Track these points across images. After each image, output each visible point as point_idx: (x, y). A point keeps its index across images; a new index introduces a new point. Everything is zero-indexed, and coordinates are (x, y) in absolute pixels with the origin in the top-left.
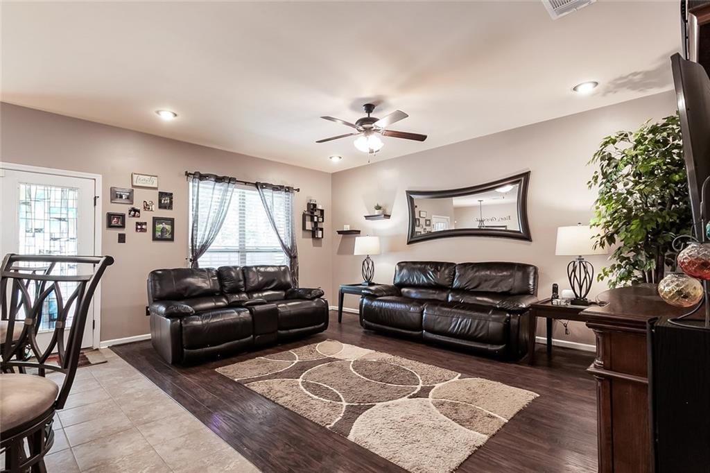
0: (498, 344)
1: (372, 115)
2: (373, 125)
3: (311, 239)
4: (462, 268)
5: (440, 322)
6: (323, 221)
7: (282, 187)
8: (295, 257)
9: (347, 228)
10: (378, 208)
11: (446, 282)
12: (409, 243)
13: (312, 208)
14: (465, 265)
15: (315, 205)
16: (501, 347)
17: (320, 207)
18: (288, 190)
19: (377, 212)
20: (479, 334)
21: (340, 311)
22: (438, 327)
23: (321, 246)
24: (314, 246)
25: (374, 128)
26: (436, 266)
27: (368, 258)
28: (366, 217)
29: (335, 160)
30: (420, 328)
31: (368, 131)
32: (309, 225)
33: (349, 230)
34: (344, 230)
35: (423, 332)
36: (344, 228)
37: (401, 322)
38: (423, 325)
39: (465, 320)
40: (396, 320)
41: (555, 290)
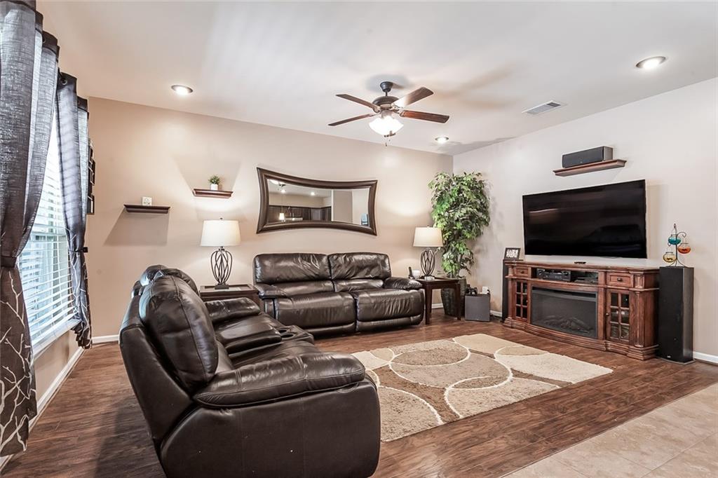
1: (390, 94)
2: (392, 104)
4: (335, 259)
5: (375, 307)
6: (94, 183)
9: (147, 202)
10: (215, 181)
11: (326, 274)
12: (258, 233)
14: (337, 257)
16: (419, 316)
17: (93, 156)
19: (214, 187)
20: (408, 309)
22: (376, 314)
25: (393, 108)
30: (356, 319)
31: (387, 111)
33: (151, 205)
34: (144, 205)
35: (356, 323)
36: (143, 201)
37: (335, 319)
38: (358, 315)
39: (396, 303)
40: (328, 319)
41: (411, 271)
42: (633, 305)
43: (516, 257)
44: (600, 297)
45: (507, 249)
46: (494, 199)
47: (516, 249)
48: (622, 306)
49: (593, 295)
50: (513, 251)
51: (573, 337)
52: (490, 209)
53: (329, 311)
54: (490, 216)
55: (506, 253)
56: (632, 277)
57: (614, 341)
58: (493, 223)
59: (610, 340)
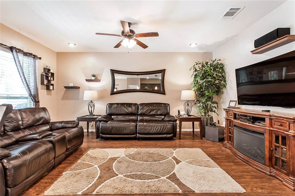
0: (171, 134)
3: (46, 91)
4: (141, 106)
5: (146, 129)
6: (53, 80)
7: (31, 54)
8: (39, 102)
9: (71, 85)
10: (94, 76)
11: (135, 112)
12: (111, 95)
13: (47, 70)
14: (142, 104)
15: (49, 70)
16: (172, 135)
17: (52, 71)
18: (35, 57)
19: (93, 78)
20: (164, 131)
21: (88, 132)
22: (146, 132)
23: (51, 95)
24: (47, 95)
26: (129, 105)
27: (92, 102)
28: (86, 80)
29: (72, 45)
30: (136, 133)
32: (46, 82)
33: (72, 86)
34: (70, 86)
35: (137, 135)
36: (70, 85)
37: (125, 132)
38: (137, 131)
39: (158, 127)
40: (122, 132)
41: (179, 112)
42: (288, 145)
43: (234, 106)
44: (267, 136)
45: (230, 101)
46: (228, 72)
47: (234, 101)
48: (282, 145)
49: (263, 134)
50: (233, 102)
51: (251, 161)
52: (227, 79)
53: (123, 128)
54: (227, 82)
55: (230, 104)
56: (288, 123)
57: (277, 169)
58: (227, 86)
59: (274, 168)
